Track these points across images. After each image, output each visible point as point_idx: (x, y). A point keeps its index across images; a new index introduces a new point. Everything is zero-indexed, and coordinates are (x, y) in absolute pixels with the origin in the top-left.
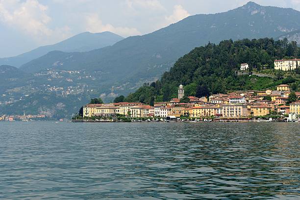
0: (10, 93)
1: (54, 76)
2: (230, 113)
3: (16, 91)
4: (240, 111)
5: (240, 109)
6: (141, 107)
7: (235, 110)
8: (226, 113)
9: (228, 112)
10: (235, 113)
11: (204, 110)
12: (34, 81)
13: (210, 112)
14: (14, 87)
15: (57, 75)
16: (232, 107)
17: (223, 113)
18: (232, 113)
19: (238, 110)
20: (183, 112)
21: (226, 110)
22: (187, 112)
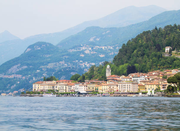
0: (43, 69)
1: (87, 52)
2: (123, 88)
3: (49, 68)
4: (130, 88)
5: (130, 86)
6: (67, 84)
7: (126, 87)
8: (121, 88)
9: (122, 88)
10: (126, 89)
11: (109, 86)
12: (67, 57)
13: (113, 88)
14: (48, 63)
15: (90, 51)
16: (125, 84)
17: (119, 89)
18: (125, 89)
19: (129, 87)
20: (95, 88)
21: (121, 87)
22: (97, 88)
